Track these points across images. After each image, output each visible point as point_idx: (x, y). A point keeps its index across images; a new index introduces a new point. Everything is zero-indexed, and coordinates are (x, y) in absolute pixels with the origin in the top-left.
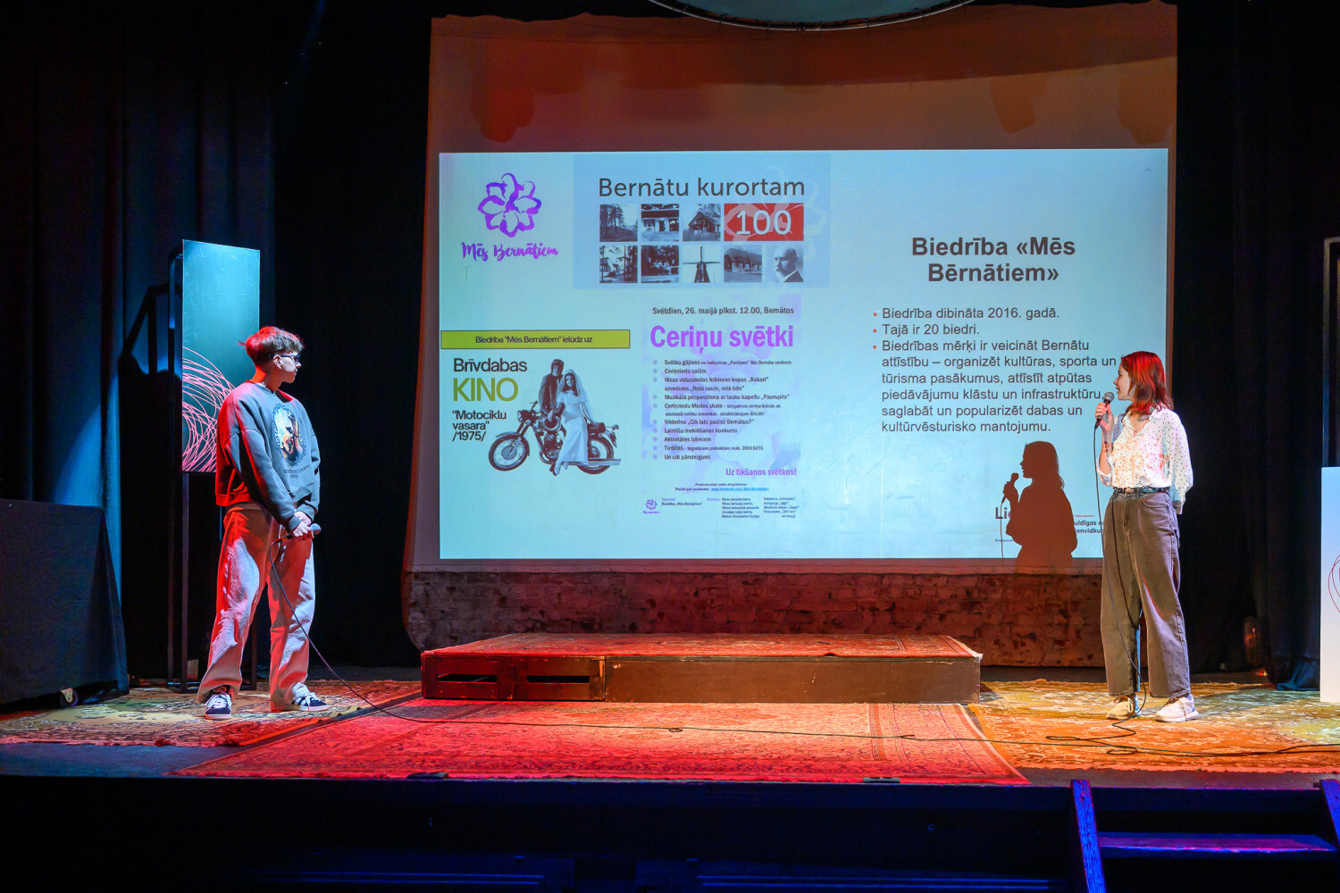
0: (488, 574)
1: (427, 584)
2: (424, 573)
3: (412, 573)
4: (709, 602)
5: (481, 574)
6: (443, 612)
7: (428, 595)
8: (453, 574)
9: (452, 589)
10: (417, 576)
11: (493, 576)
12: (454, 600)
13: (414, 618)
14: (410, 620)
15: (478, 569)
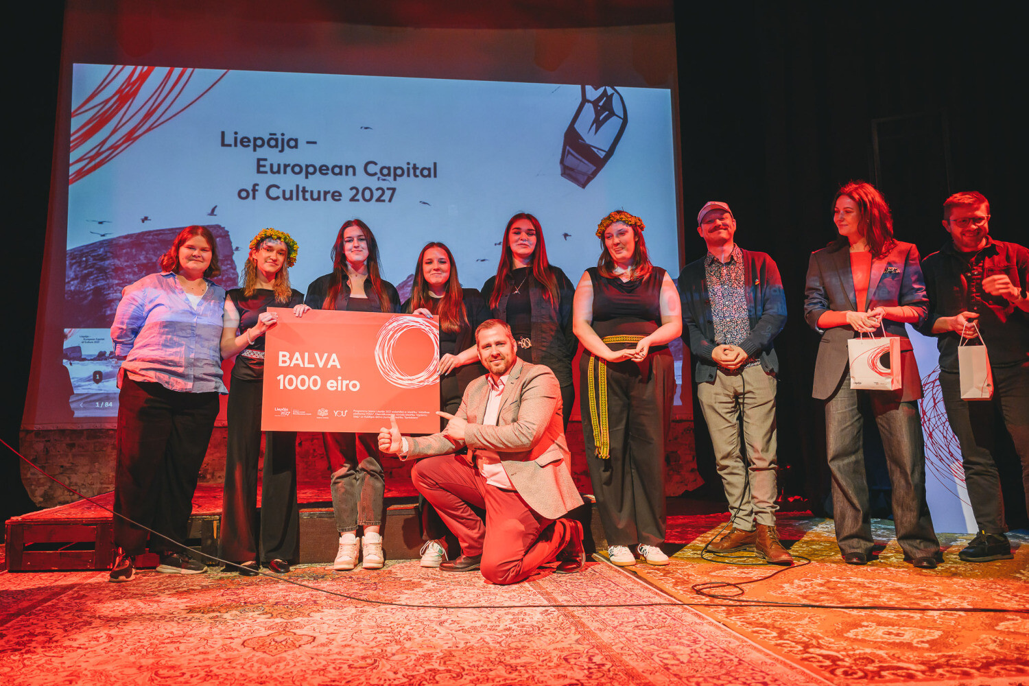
0: (108, 430)
1: (49, 441)
2: (45, 431)
3: (33, 431)
4: (311, 451)
5: (100, 430)
6: (62, 467)
7: (48, 452)
8: (73, 431)
9: (71, 446)
10: (38, 434)
11: (113, 432)
12: (74, 456)
13: (33, 474)
14: (29, 475)
15: (98, 426)
